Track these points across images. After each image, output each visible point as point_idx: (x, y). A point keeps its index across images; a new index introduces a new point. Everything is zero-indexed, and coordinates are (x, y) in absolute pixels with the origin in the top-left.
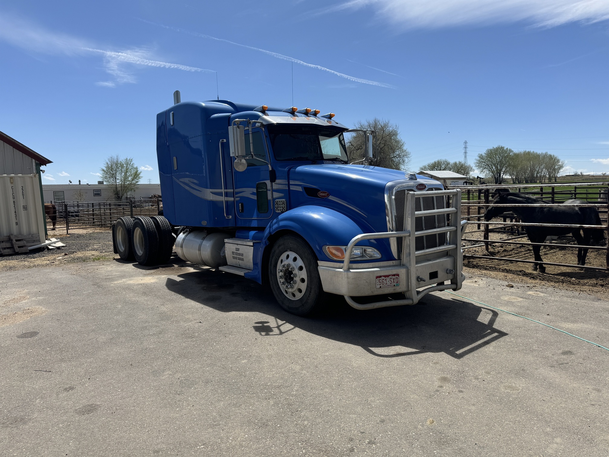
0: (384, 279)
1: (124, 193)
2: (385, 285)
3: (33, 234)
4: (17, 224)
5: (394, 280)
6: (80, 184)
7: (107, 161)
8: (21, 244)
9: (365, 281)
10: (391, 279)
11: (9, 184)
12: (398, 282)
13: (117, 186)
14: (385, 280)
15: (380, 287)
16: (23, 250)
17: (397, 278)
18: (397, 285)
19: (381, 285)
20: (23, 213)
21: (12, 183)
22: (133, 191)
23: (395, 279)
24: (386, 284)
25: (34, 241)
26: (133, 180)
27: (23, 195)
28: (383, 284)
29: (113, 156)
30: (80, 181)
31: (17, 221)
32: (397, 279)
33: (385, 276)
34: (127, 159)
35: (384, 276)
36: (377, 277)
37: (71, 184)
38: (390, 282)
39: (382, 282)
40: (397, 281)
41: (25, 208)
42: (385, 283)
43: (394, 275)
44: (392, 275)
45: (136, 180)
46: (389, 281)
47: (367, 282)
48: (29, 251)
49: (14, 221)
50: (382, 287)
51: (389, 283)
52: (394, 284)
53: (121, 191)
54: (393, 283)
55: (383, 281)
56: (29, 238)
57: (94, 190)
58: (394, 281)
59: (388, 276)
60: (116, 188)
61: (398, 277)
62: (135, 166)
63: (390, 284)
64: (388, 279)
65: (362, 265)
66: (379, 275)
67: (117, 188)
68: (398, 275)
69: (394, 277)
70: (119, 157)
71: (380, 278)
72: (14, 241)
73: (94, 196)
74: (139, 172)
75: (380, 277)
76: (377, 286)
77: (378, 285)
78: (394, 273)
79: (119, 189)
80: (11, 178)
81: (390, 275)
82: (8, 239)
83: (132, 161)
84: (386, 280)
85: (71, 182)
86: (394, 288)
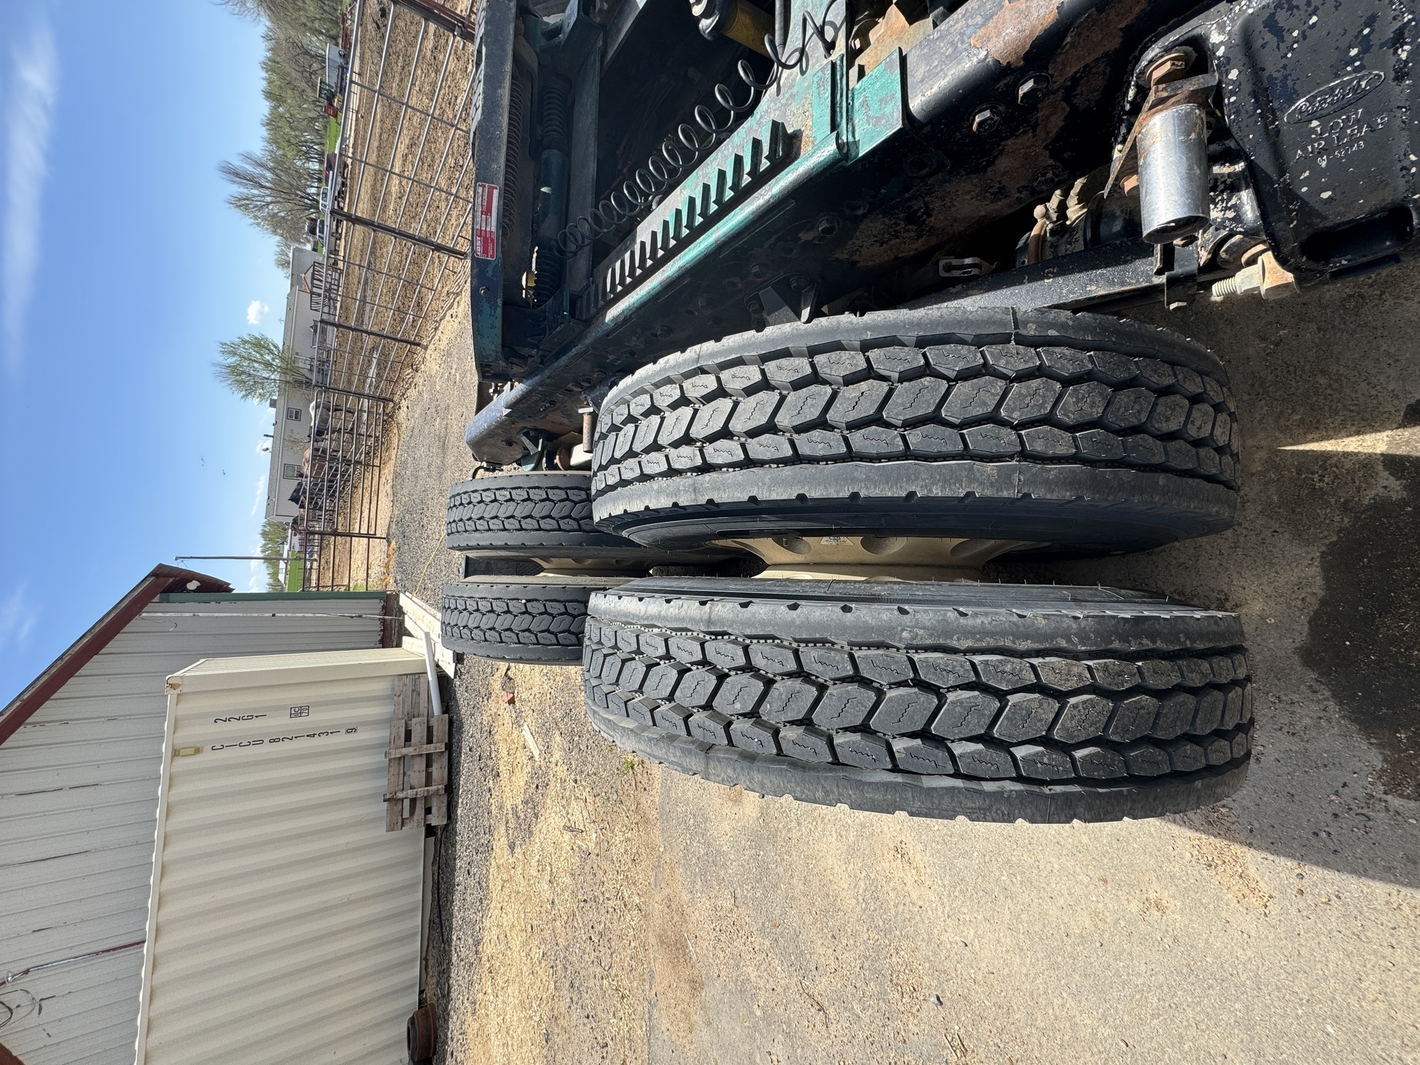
3: (393, 689)
4: (351, 731)
6: (272, 436)
7: (225, 384)
8: (419, 733)
11: (199, 758)
13: (283, 381)
16: (440, 729)
20: (316, 718)
21: (198, 751)
25: (416, 692)
27: (251, 717)
29: (216, 373)
30: (267, 436)
31: (343, 731)
34: (223, 352)
37: (270, 450)
41: (299, 711)
45: (272, 346)
48: (447, 715)
49: (342, 739)
53: (294, 376)
56: (404, 703)
60: (287, 382)
62: (238, 341)
70: (219, 363)
72: (409, 751)
79: (290, 378)
80: (176, 753)
82: (399, 764)
85: (267, 449)
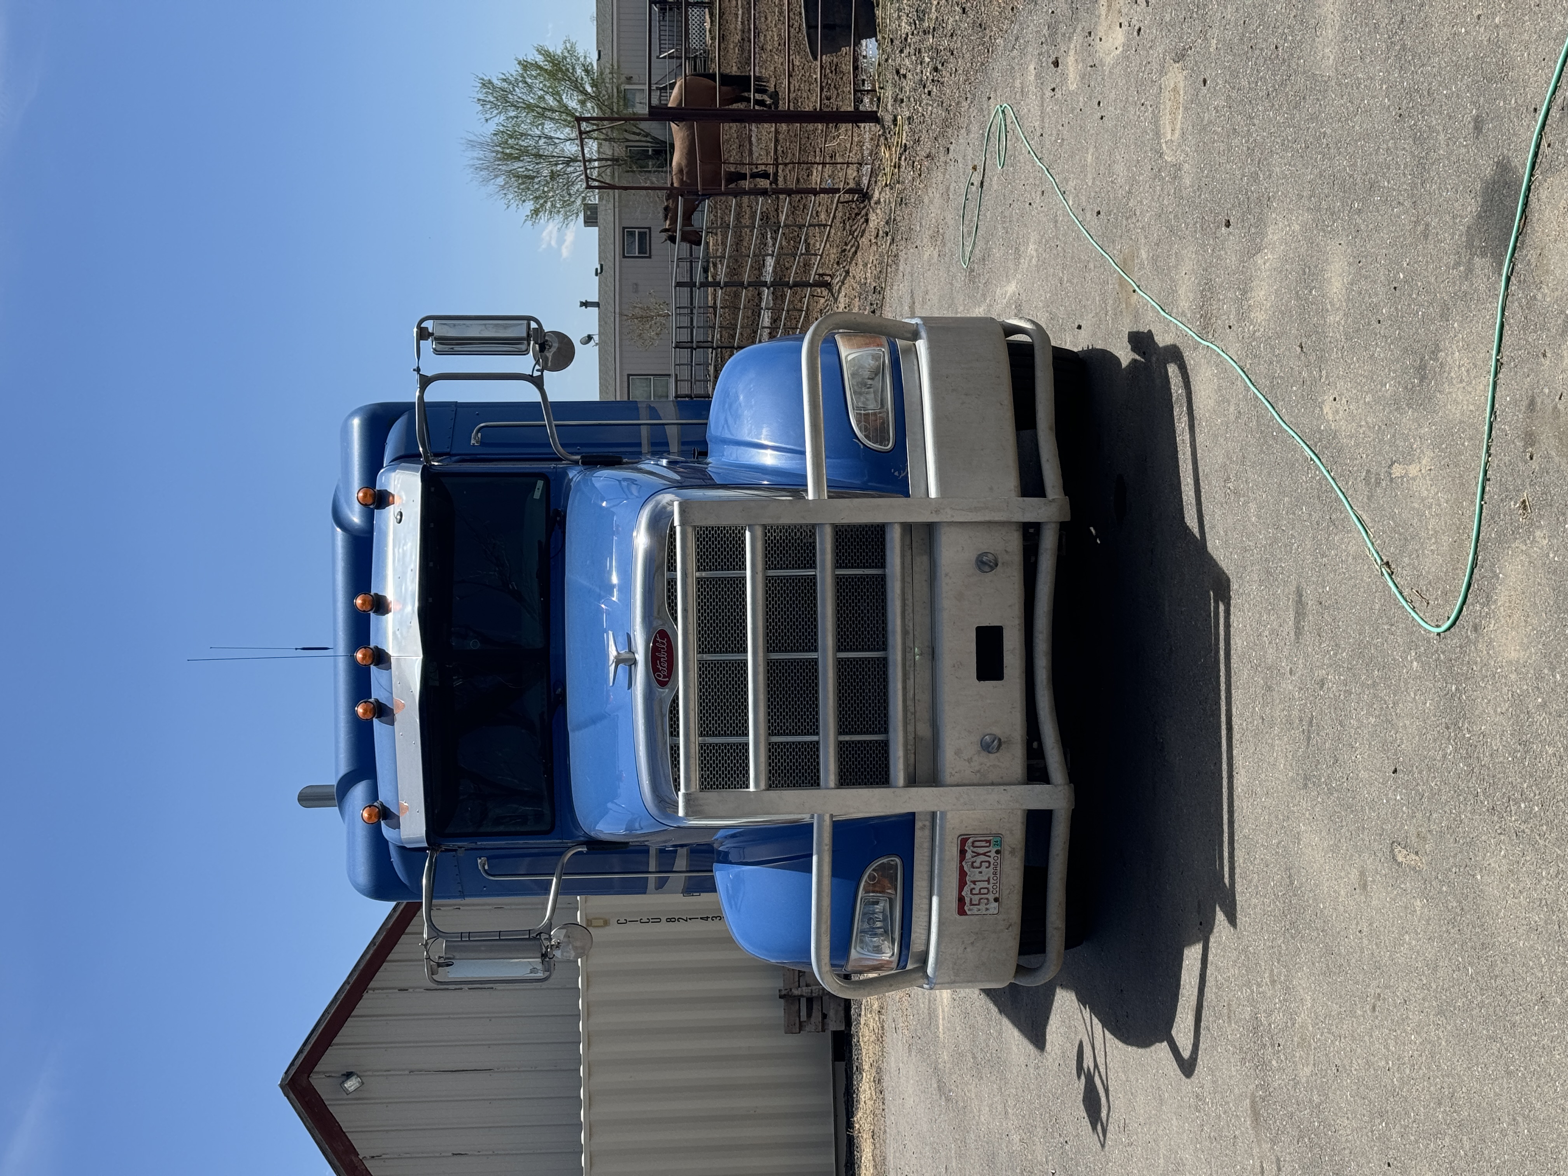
0: (971, 890)
1: (638, 131)
2: (990, 886)
5: (979, 854)
6: (597, 305)
7: (492, 187)
9: (968, 950)
10: (973, 863)
12: (987, 841)
13: (607, 160)
14: (973, 886)
15: (996, 900)
17: (973, 842)
18: (999, 843)
19: (991, 897)
21: (606, 923)
22: (628, 87)
23: (975, 850)
24: (988, 881)
26: (577, 86)
28: (985, 891)
29: (471, 162)
30: (585, 304)
32: (977, 844)
33: (962, 884)
34: (483, 102)
35: (961, 889)
36: (962, 912)
37: (596, 338)
38: (983, 869)
39: (980, 893)
40: (983, 844)
42: (985, 884)
43: (963, 852)
44: (961, 862)
45: (579, 72)
46: (980, 872)
47: (972, 943)
50: (997, 895)
51: (988, 872)
52: (993, 854)
53: (628, 140)
54: (987, 859)
55: (976, 891)
57: (624, 257)
58: (984, 854)
59: (963, 874)
60: (615, 160)
61: (970, 840)
62: (514, 70)
63: (992, 866)
64: (973, 874)
65: (918, 930)
66: (954, 905)
67: (617, 160)
68: (964, 842)
69: (969, 855)
70: (474, 138)
71: (967, 900)
73: (650, 257)
74: (540, 59)
75: (961, 900)
76: (991, 911)
77: (987, 909)
78: (955, 851)
79: (619, 151)
81: (961, 868)
83: (490, 82)
84: (974, 882)
85: (590, 338)
86: (1007, 853)
